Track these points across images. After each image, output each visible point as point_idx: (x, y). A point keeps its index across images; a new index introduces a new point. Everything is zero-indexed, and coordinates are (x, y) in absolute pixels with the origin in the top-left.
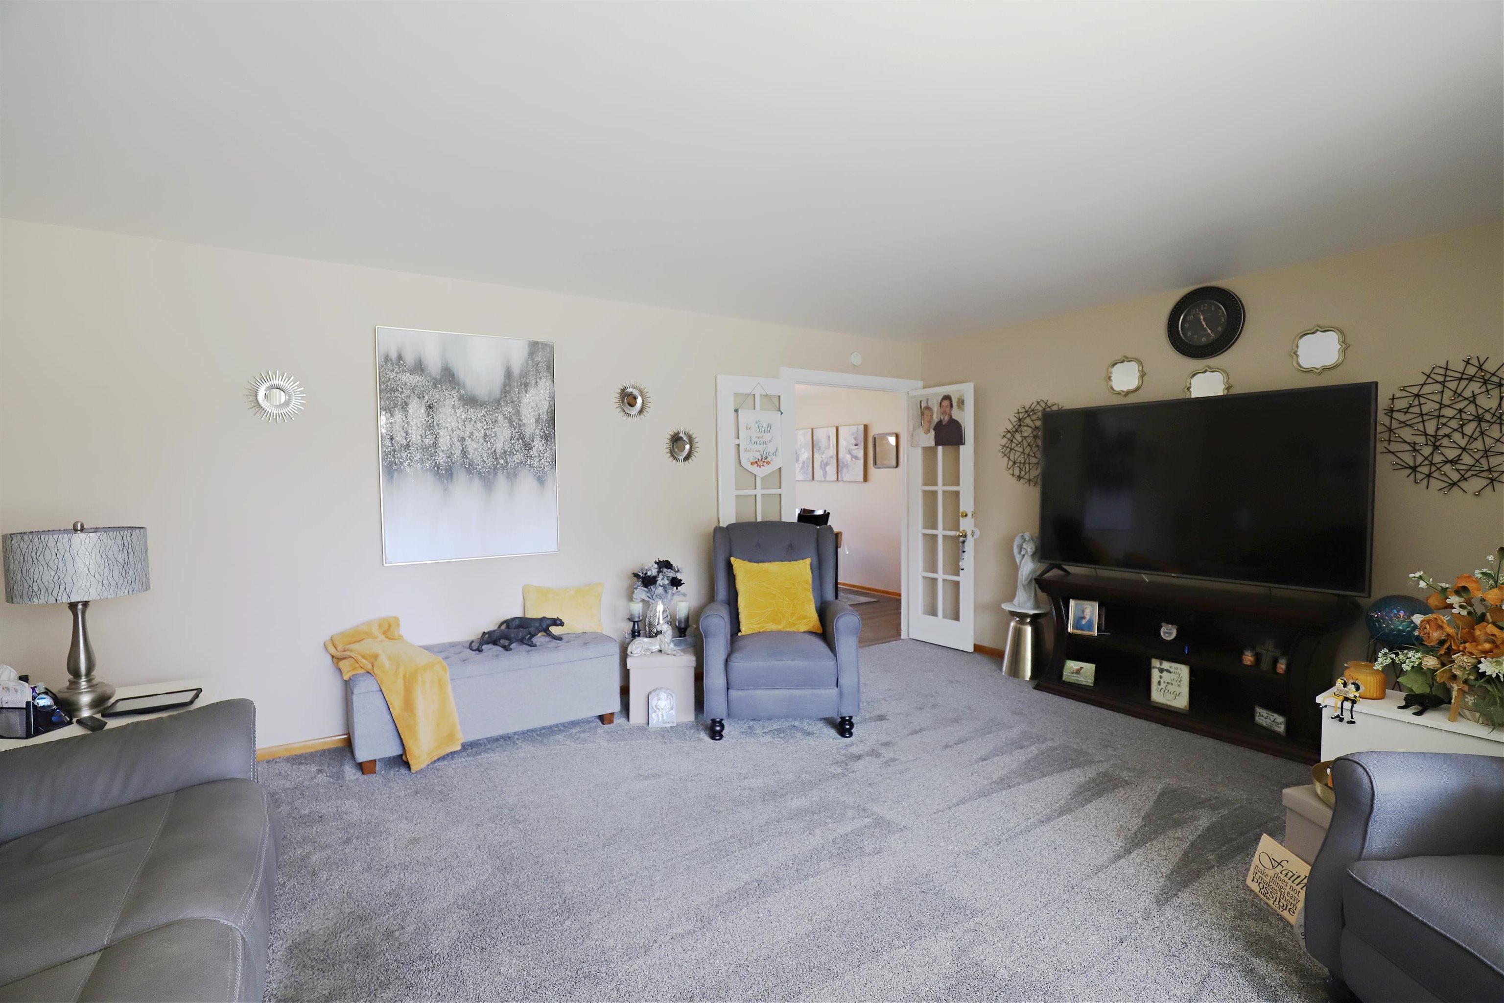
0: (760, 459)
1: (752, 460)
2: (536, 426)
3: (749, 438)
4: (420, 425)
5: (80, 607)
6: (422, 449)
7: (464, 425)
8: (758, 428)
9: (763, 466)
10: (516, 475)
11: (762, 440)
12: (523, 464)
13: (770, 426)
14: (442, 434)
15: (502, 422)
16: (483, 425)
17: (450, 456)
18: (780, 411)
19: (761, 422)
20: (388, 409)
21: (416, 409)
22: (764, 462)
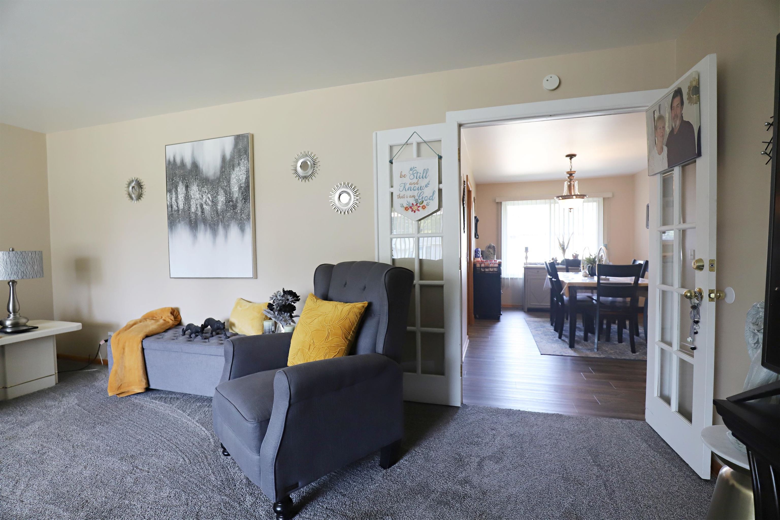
0: (415, 204)
1: (405, 205)
2: (239, 192)
3: (403, 185)
4: (183, 198)
5: (11, 283)
6: (184, 212)
7: (202, 196)
8: (413, 174)
9: (418, 210)
10: (229, 225)
11: (417, 186)
12: (233, 217)
13: (426, 171)
14: (193, 202)
15: (221, 192)
16: (212, 195)
17: (196, 214)
18: (438, 155)
19: (415, 169)
20: (169, 191)
21: (181, 189)
22: (419, 207)
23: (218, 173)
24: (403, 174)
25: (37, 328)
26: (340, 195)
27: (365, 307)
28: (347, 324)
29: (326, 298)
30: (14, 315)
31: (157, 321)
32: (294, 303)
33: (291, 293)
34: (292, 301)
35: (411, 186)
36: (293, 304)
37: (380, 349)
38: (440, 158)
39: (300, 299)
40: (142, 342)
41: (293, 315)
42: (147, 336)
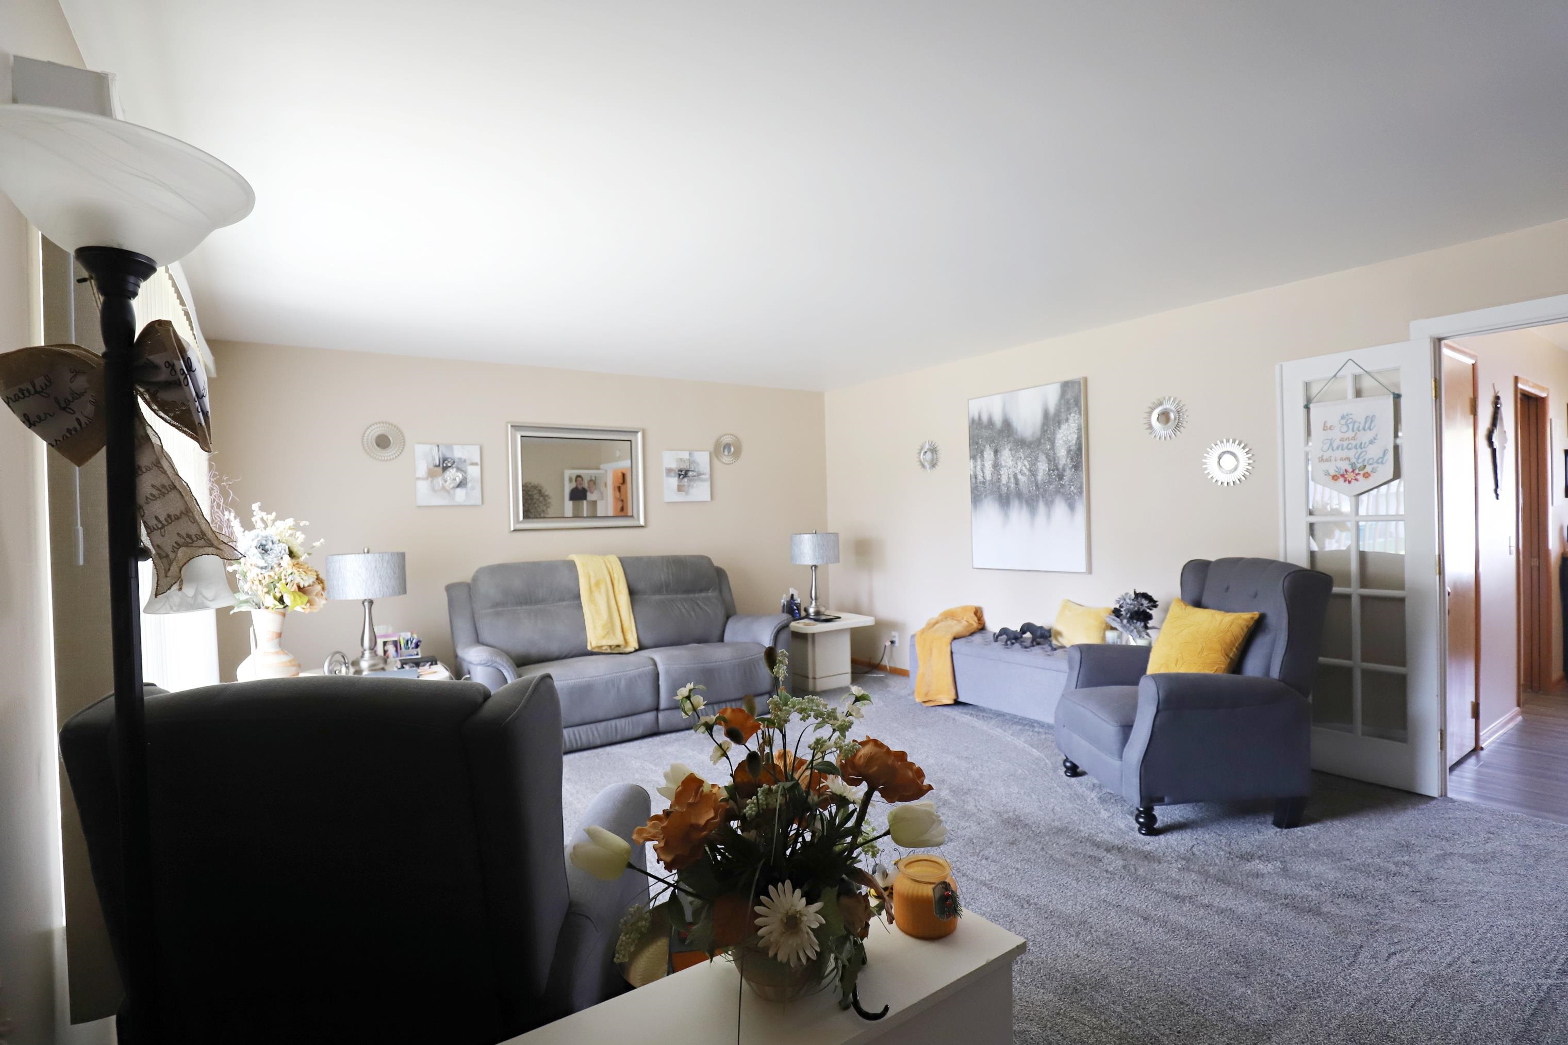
0: (1350, 470)
1: (1332, 473)
2: (1067, 457)
3: (1329, 442)
4: (991, 466)
5: (813, 568)
6: (992, 484)
7: (1017, 464)
8: (1347, 424)
9: (1356, 480)
10: (1052, 502)
11: (1354, 443)
12: (1058, 491)
13: (1370, 420)
14: (1003, 471)
15: (1042, 458)
16: (1028, 461)
17: (1008, 488)
18: (1394, 394)
19: (1351, 416)
20: (973, 457)
21: (989, 454)
22: (1357, 474)
23: (1038, 433)
24: (1328, 425)
25: (839, 618)
26: (1220, 458)
27: (1255, 619)
28: (1228, 638)
29: (1198, 604)
30: (816, 602)
31: (959, 621)
32: (1150, 609)
33: (1145, 596)
34: (1149, 608)
35: (1342, 442)
36: (1148, 610)
37: (1275, 673)
38: (1397, 397)
39: (1158, 605)
40: (951, 644)
41: (1148, 625)
42: (955, 639)
